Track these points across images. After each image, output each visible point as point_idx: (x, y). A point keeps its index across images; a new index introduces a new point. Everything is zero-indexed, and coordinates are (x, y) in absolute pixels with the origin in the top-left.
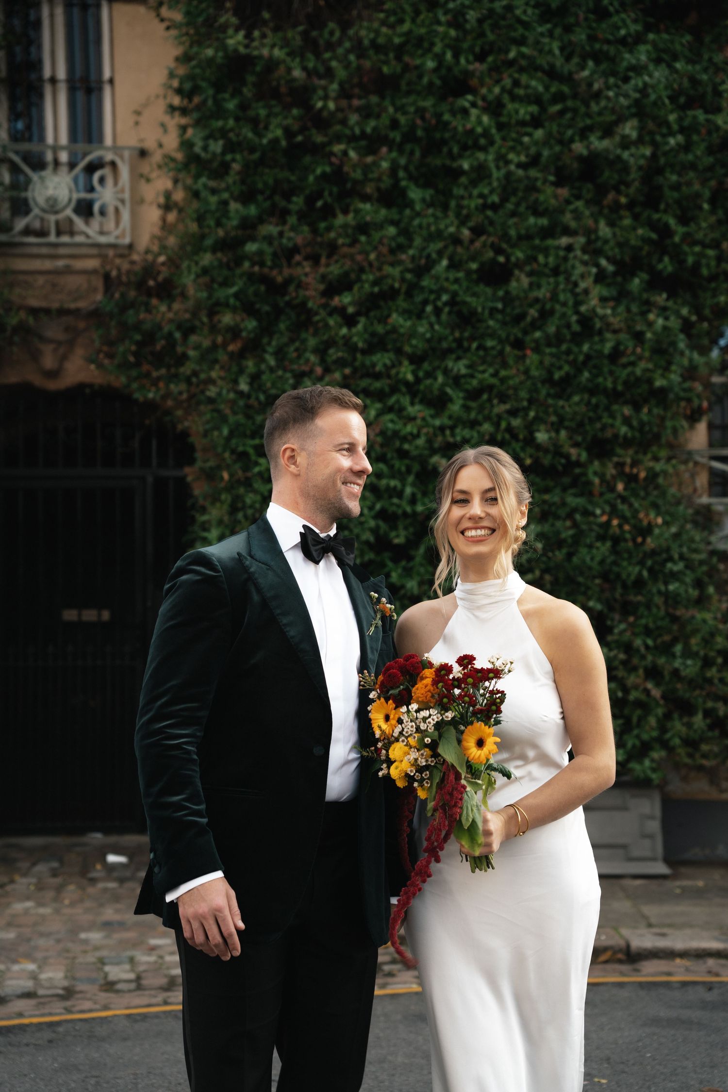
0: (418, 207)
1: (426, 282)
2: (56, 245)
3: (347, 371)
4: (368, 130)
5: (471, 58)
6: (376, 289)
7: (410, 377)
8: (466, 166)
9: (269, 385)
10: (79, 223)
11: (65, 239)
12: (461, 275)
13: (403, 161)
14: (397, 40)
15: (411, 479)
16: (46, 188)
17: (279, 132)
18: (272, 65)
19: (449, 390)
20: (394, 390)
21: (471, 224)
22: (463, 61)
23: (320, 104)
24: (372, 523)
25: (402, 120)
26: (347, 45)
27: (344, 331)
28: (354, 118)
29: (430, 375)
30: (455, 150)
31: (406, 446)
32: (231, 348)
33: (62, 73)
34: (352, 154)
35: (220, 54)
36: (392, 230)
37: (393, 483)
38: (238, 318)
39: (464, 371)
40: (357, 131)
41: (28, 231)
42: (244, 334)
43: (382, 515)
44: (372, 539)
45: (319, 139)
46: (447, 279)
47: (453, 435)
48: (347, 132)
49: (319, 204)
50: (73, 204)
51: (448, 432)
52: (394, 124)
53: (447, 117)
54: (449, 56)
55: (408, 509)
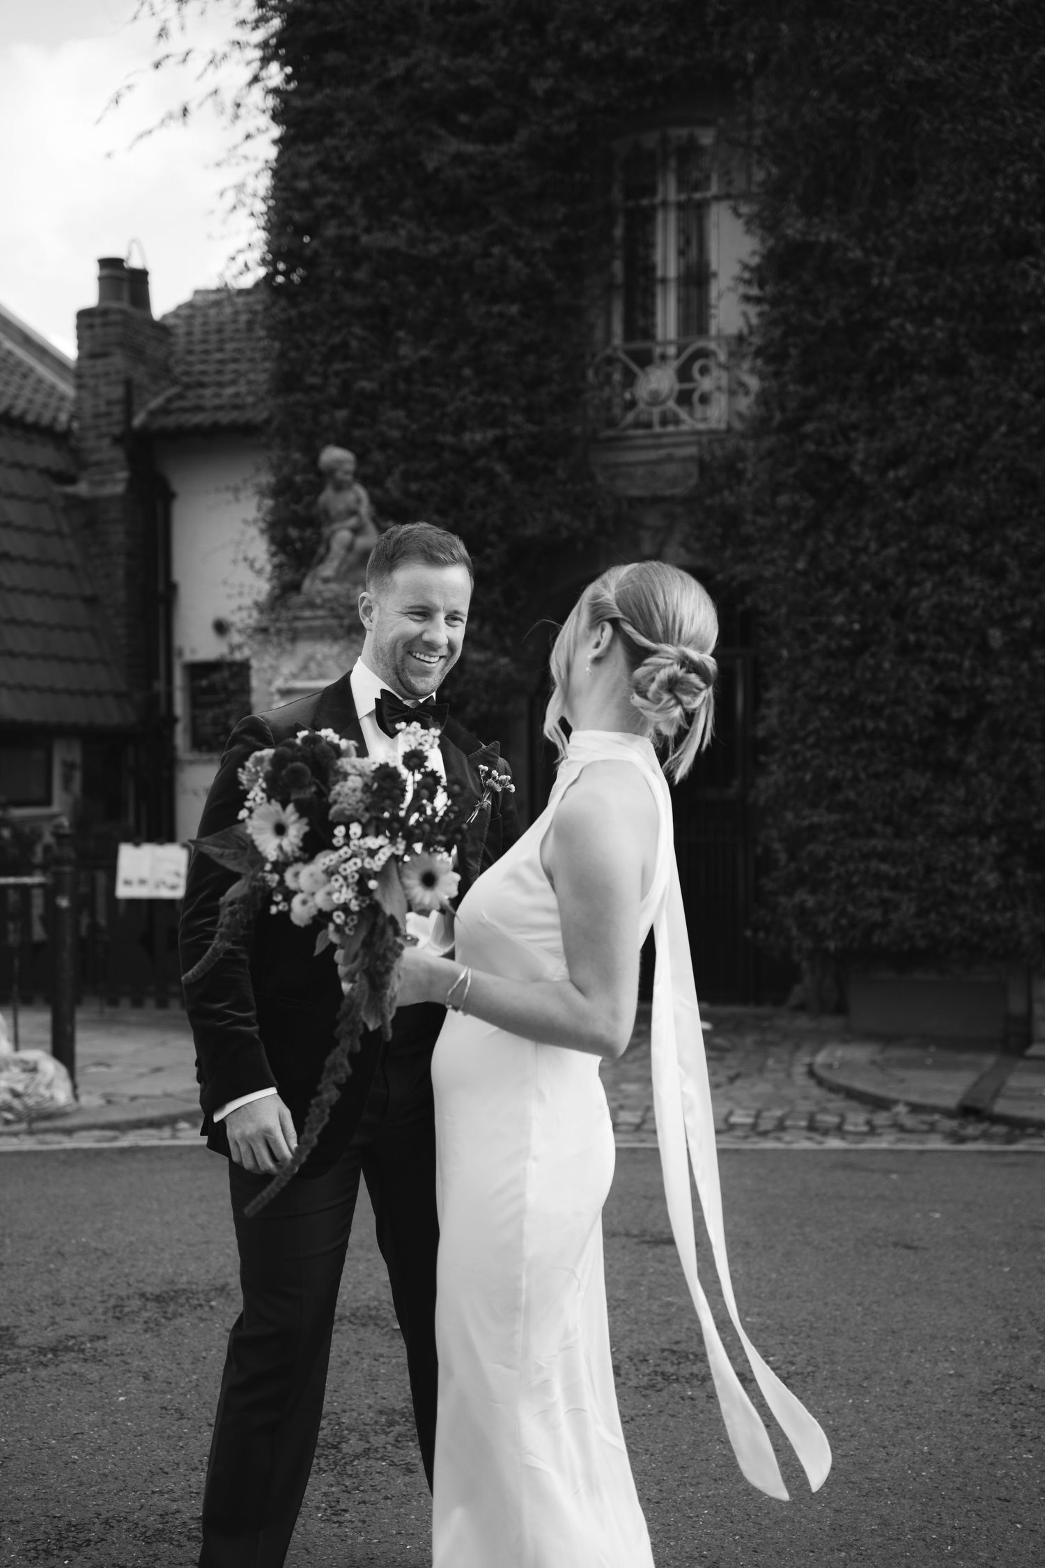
0: (977, 374)
1: (982, 451)
2: (659, 436)
3: (904, 545)
4: (926, 301)
5: (1032, 220)
6: (933, 461)
7: (966, 548)
8: (1025, 328)
10: (683, 414)
11: (671, 428)
12: (1020, 440)
13: (963, 329)
14: (953, 211)
15: (970, 652)
16: (649, 381)
17: (835, 313)
18: (830, 247)
19: (1007, 559)
20: (952, 561)
21: (1034, 386)
22: (1023, 224)
23: (875, 281)
24: (930, 698)
25: (959, 287)
26: (906, 220)
27: (900, 504)
28: (912, 291)
29: (989, 544)
30: (1018, 313)
31: (963, 619)
32: (794, 527)
33: (672, 272)
34: (910, 328)
35: (782, 244)
36: (949, 401)
37: (951, 656)
38: (797, 497)
39: (1023, 539)
40: (914, 303)
41: (637, 425)
42: (803, 513)
43: (942, 689)
44: (931, 714)
45: (877, 314)
46: (1005, 445)
47: (1012, 604)
48: (905, 306)
49: (879, 378)
50: (675, 394)
51: (1006, 603)
52: (952, 293)
53: (1005, 281)
54: (1007, 220)
55: (967, 683)
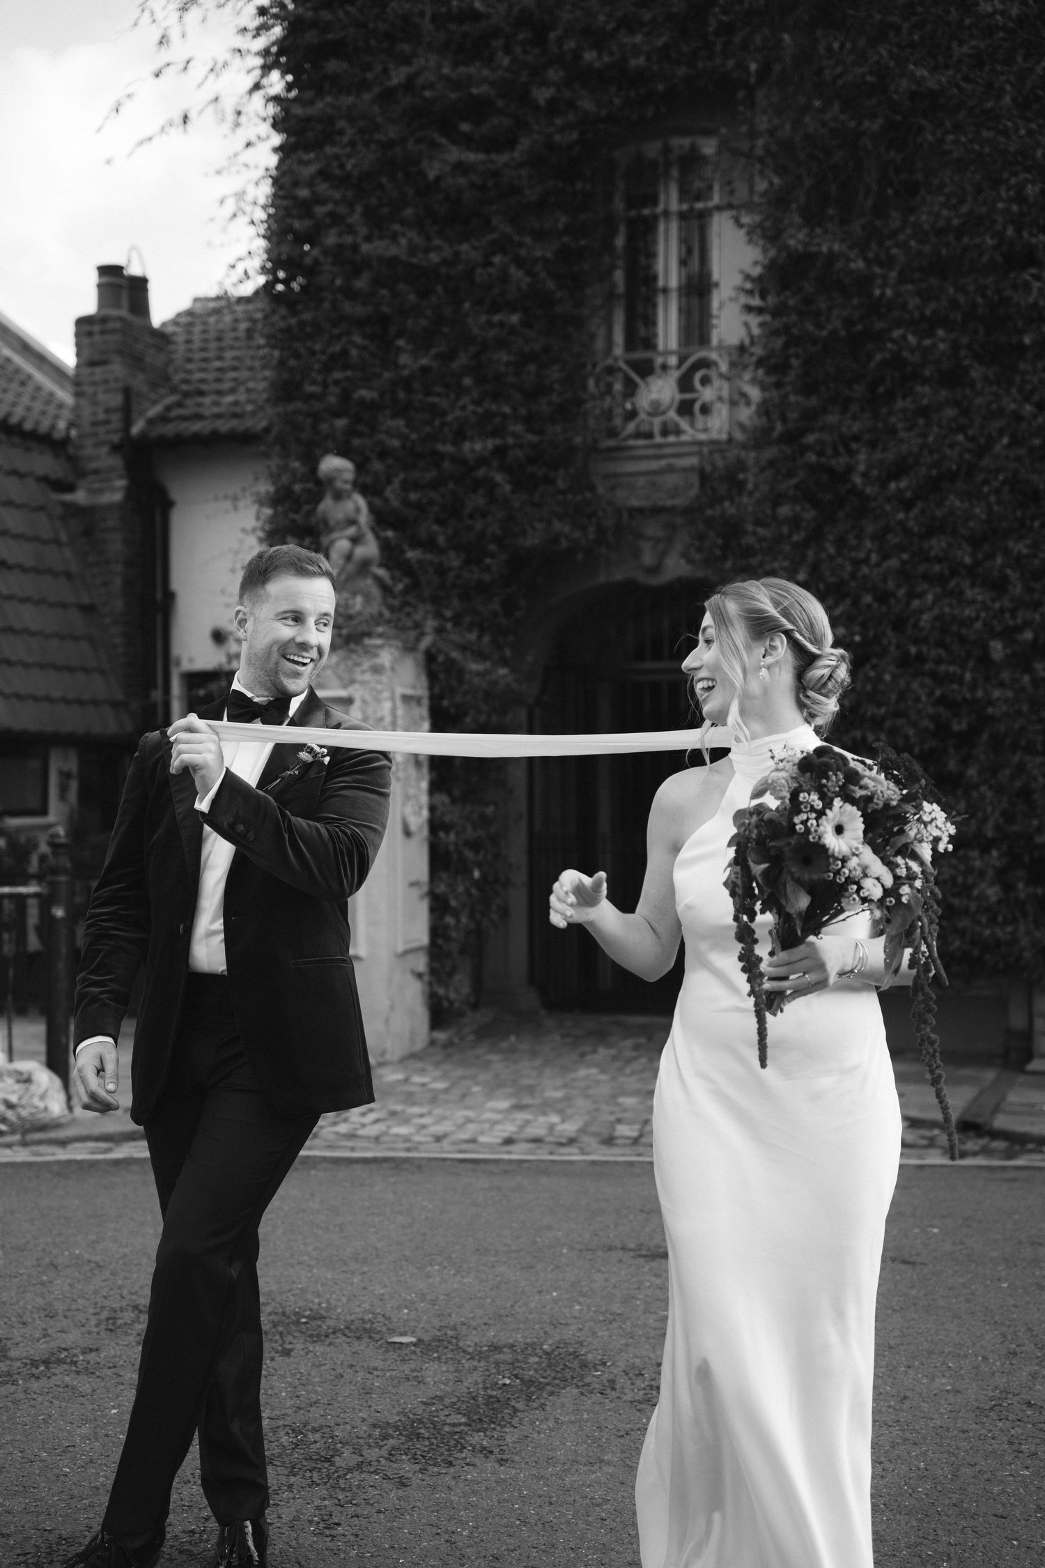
0: (979, 386)
1: (984, 463)
2: (660, 446)
3: (905, 556)
4: (928, 312)
5: (1035, 231)
6: (934, 472)
7: (967, 560)
8: (1027, 340)
9: (828, 573)
10: (684, 424)
11: (671, 439)
12: (1022, 452)
13: (965, 340)
14: (955, 222)
15: (971, 664)
16: (649, 391)
17: (837, 323)
18: (832, 257)
19: (1009, 572)
20: (954, 573)
21: (1036, 398)
22: (1025, 235)
23: (877, 292)
24: (931, 710)
25: (961, 298)
26: (909, 231)
27: (901, 516)
28: (914, 302)
29: (990, 556)
30: (1020, 324)
31: (964, 631)
32: (795, 538)
33: (673, 282)
34: (912, 339)
35: (784, 254)
36: (951, 412)
37: (952, 669)
38: (798, 508)
39: (1025, 551)
40: (916, 315)
41: (638, 435)
42: (804, 524)
43: (943, 701)
44: (932, 726)
45: (879, 325)
46: (1007, 457)
47: (1014, 617)
48: (907, 317)
49: (881, 389)
50: (676, 404)
51: (1007, 615)
52: (954, 304)
53: (1008, 293)
54: (1010, 232)
55: (968, 695)
